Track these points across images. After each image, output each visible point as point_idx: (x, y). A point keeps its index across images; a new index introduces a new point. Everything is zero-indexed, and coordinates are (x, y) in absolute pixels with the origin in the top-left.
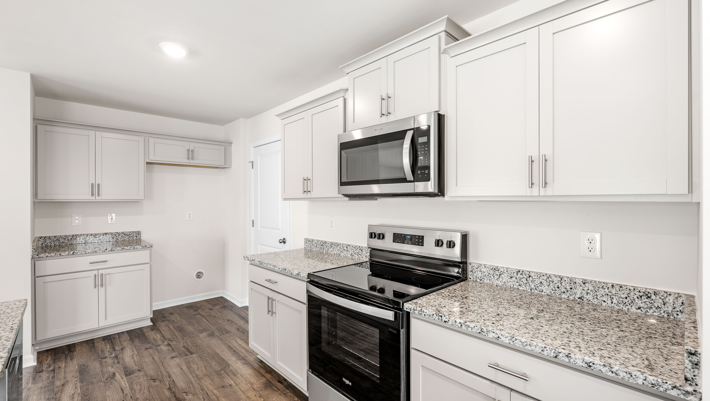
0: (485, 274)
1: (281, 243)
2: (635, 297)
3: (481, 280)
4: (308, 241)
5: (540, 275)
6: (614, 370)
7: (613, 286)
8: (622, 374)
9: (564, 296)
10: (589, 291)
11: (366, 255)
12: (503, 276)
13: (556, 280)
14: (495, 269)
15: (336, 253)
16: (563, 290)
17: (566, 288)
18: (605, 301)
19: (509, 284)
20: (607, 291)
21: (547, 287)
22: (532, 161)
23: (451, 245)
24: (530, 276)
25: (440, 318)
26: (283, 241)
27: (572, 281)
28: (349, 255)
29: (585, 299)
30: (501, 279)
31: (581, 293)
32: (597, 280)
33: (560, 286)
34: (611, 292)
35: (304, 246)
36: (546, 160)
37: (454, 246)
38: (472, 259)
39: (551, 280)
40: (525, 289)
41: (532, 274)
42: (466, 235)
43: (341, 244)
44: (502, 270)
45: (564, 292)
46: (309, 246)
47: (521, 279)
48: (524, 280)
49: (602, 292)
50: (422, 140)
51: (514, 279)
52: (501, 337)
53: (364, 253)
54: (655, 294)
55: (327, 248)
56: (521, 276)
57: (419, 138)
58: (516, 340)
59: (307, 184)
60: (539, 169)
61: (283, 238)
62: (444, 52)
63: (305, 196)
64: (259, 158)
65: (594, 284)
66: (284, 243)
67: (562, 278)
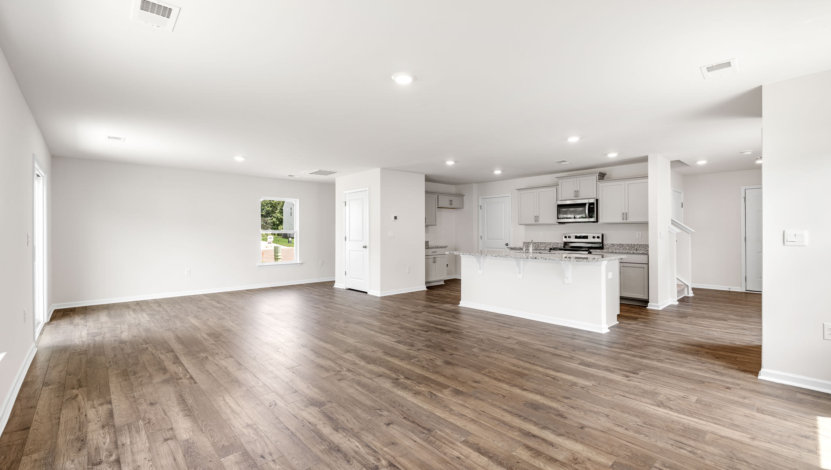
0: (609, 245)
3: (608, 247)
5: (626, 244)
6: (639, 253)
14: (612, 244)
15: (543, 246)
18: (642, 249)
19: (617, 247)
21: (628, 247)
22: (623, 214)
24: (623, 245)
27: (634, 245)
28: (551, 246)
29: (637, 249)
30: (614, 246)
31: (637, 247)
33: (631, 246)
34: (643, 246)
35: (523, 245)
36: (626, 213)
37: (599, 238)
38: (604, 242)
39: (629, 245)
40: (622, 249)
42: (603, 235)
44: (615, 244)
45: (632, 248)
47: (620, 246)
49: (641, 246)
52: (616, 252)
53: (559, 245)
57: (591, 206)
58: (620, 252)
59: (537, 218)
60: (625, 215)
61: (507, 243)
62: (598, 181)
63: (535, 223)
64: (486, 204)
65: (640, 245)
66: (507, 245)
67: (631, 244)
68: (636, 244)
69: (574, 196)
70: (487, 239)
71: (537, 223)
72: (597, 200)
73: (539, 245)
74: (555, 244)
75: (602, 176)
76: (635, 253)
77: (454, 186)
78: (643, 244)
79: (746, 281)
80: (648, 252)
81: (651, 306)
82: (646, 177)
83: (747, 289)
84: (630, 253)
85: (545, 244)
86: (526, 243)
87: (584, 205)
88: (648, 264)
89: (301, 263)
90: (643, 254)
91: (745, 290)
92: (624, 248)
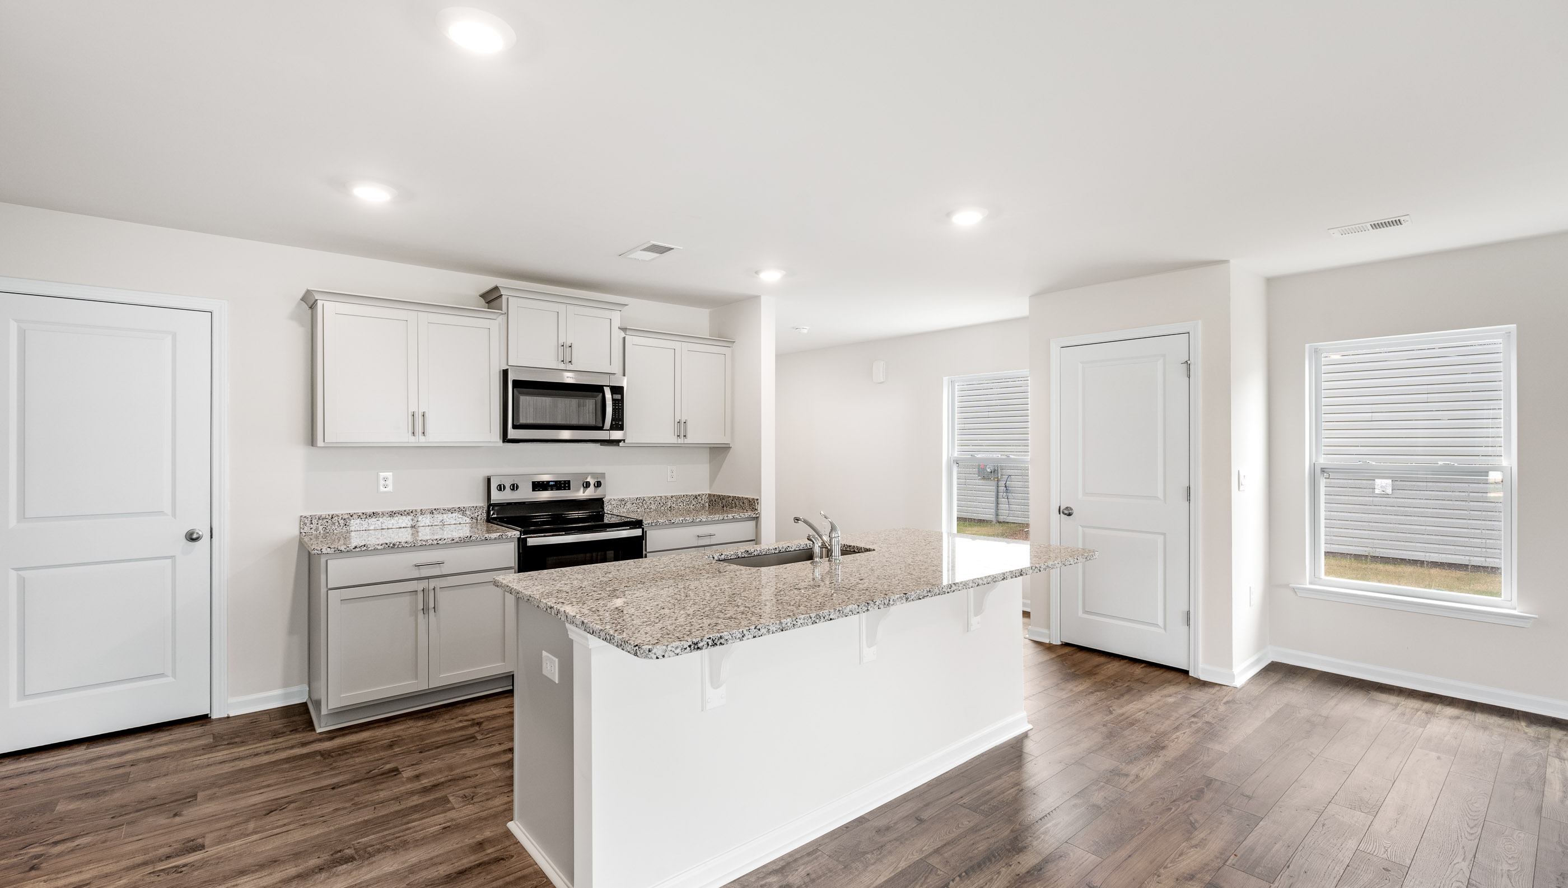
5: (650, 498)
7: (683, 496)
9: (662, 508)
10: (674, 502)
12: (627, 504)
13: (658, 499)
14: (622, 500)
19: (631, 509)
21: (653, 505)
22: (679, 423)
27: (667, 498)
30: (625, 507)
36: (685, 423)
37: (601, 485)
38: (604, 494)
41: (645, 499)
44: (626, 500)
47: (639, 503)
48: (641, 504)
51: (634, 505)
54: (699, 496)
56: (639, 501)
59: (417, 422)
60: (681, 427)
63: (412, 440)
65: (679, 497)
67: (661, 497)
68: (669, 495)
78: (683, 494)
92: (646, 507)
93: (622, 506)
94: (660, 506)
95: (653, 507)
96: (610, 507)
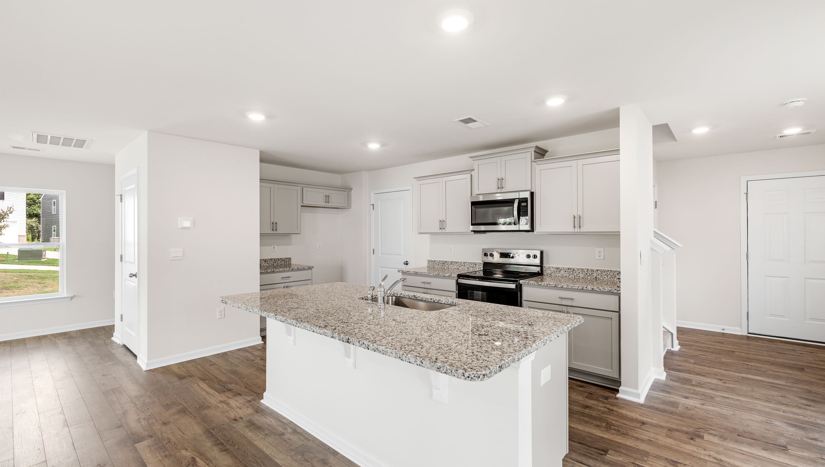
0: (552, 271)
1: (405, 264)
2: (616, 274)
3: (550, 275)
4: (431, 262)
5: (578, 269)
6: (600, 289)
7: (608, 271)
8: (602, 289)
9: (589, 277)
10: (599, 274)
11: (479, 267)
12: (561, 271)
13: (585, 270)
14: (557, 268)
15: (455, 268)
16: (589, 275)
17: (590, 274)
18: (605, 278)
19: (564, 275)
20: (606, 273)
21: (582, 274)
22: (575, 217)
23: (535, 257)
24: (574, 270)
25: (538, 283)
26: (406, 263)
27: (592, 271)
28: (466, 269)
29: (597, 278)
30: (560, 273)
31: (596, 275)
32: (602, 269)
33: (587, 273)
34: (607, 273)
35: (427, 265)
36: (580, 217)
37: (536, 257)
38: (545, 265)
39: (583, 271)
40: (572, 277)
42: (542, 252)
43: (460, 262)
44: (561, 268)
45: (589, 276)
46: (432, 265)
47: (570, 272)
49: (604, 274)
50: (523, 204)
51: (566, 272)
52: (563, 286)
53: (477, 266)
55: (448, 265)
56: (570, 271)
57: (522, 203)
58: (569, 286)
59: (442, 224)
60: (577, 221)
61: (407, 261)
62: (534, 162)
63: (441, 231)
64: (380, 202)
65: (601, 271)
66: (407, 264)
67: (588, 270)
68: (595, 268)
69: (497, 187)
70: (381, 254)
71: (444, 231)
72: (532, 194)
73: (449, 266)
74: (472, 265)
75: (541, 153)
76: (596, 290)
77: (340, 175)
78: (607, 269)
79: (748, 319)
80: (620, 290)
81: (625, 393)
82: (617, 151)
83: (750, 332)
84: (587, 291)
85: (457, 265)
86: (432, 261)
87: (510, 202)
88: (619, 312)
89: (70, 297)
90: (610, 293)
91: (747, 333)
92: (575, 275)
93: (558, 272)
94: (587, 276)
95: (581, 275)
96: (550, 272)
